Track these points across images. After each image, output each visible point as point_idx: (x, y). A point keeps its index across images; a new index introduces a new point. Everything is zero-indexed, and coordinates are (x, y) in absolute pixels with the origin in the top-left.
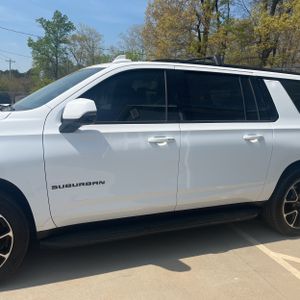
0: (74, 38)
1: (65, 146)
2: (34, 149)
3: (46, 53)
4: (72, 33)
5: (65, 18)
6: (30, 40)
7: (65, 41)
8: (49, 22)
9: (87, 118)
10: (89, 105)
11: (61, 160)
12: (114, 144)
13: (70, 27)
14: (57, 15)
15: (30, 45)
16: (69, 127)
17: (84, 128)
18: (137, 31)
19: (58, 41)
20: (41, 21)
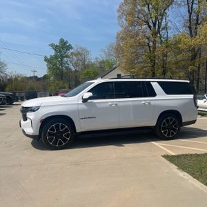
0: (72, 54)
1: (84, 106)
2: (75, 107)
3: (55, 65)
4: (71, 51)
5: (66, 42)
6: (46, 57)
7: (67, 56)
8: (57, 46)
9: (90, 98)
10: (90, 94)
11: (83, 110)
12: (98, 105)
13: (70, 47)
14: (62, 41)
15: (45, 60)
16: (85, 101)
17: (89, 101)
18: (112, 47)
19: (62, 57)
20: (52, 45)
